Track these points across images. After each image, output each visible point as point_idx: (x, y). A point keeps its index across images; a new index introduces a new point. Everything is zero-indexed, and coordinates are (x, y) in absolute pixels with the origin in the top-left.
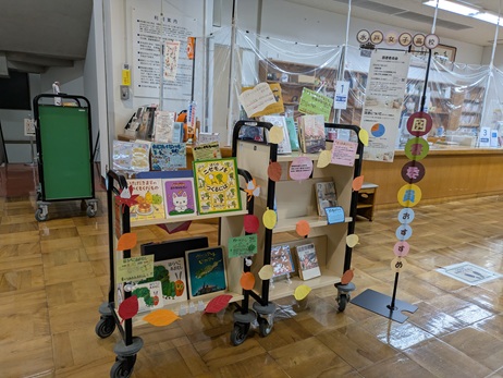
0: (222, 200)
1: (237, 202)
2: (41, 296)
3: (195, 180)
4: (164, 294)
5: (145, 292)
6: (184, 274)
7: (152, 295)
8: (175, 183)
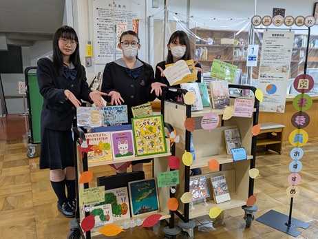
0: (153, 146)
1: (163, 147)
2: (31, 213)
3: (134, 132)
4: (113, 213)
5: (100, 212)
6: (127, 199)
7: (105, 214)
8: (120, 134)
